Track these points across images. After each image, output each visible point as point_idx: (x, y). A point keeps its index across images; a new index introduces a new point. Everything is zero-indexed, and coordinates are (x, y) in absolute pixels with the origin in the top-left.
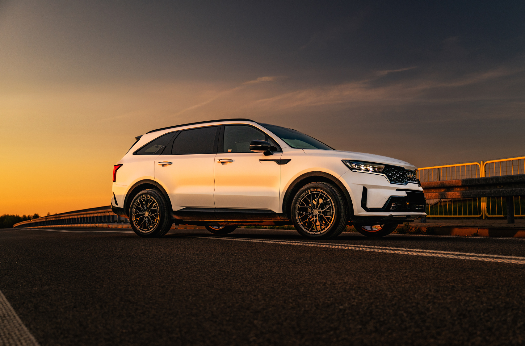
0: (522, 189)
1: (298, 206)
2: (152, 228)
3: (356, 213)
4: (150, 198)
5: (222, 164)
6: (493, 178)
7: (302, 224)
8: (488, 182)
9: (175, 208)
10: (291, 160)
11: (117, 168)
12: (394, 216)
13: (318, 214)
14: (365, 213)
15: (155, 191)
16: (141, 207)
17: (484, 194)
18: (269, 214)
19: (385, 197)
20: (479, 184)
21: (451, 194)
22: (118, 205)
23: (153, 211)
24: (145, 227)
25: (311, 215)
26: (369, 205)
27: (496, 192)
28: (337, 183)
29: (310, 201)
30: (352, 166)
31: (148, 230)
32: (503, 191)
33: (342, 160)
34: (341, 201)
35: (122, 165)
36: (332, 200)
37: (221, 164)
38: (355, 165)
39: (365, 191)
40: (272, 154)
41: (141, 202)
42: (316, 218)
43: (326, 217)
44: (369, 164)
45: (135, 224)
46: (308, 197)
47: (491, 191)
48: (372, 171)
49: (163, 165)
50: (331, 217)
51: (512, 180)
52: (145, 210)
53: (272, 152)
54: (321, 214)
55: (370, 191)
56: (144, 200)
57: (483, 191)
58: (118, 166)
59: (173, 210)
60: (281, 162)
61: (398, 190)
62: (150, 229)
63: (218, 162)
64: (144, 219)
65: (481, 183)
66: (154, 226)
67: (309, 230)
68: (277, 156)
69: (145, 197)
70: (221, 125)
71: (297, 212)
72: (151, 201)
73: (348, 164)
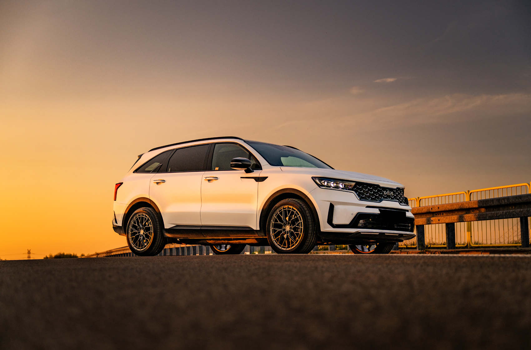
0: (529, 209)
1: (272, 222)
2: (146, 246)
3: (323, 229)
4: (145, 216)
5: (209, 182)
6: (505, 198)
7: (275, 240)
8: (500, 202)
9: (167, 226)
10: (268, 177)
11: (118, 186)
12: (362, 233)
13: (290, 231)
14: (330, 229)
15: (149, 209)
16: (137, 225)
17: (498, 215)
18: (248, 231)
19: (352, 214)
20: (493, 204)
21: (470, 216)
22: (117, 224)
23: (147, 229)
24: (141, 245)
25: (283, 231)
26: (335, 222)
27: (507, 214)
28: (306, 199)
29: (282, 217)
30: (321, 183)
31: (142, 248)
32: (513, 212)
33: (312, 178)
34: (309, 218)
35: (122, 183)
36: (301, 217)
37: (207, 181)
38: (324, 182)
39: (332, 207)
40: (252, 172)
41: (137, 220)
42: (287, 234)
43: (296, 233)
44: (339, 181)
45: (131, 242)
46: (281, 213)
47: (503, 212)
48: (342, 188)
49: (157, 183)
50: (300, 233)
51: (520, 200)
52: (140, 228)
53: (253, 170)
54: (292, 230)
55: (337, 208)
56: (140, 218)
57: (497, 213)
58: (119, 184)
59: (165, 228)
60: (259, 179)
61: (368, 207)
62: (145, 247)
63: (205, 180)
64: (140, 237)
65: (495, 204)
66: (147, 244)
67: (281, 246)
68: (256, 174)
69: (140, 215)
70: (212, 144)
71: (271, 229)
72: (145, 219)
73: (317, 181)
